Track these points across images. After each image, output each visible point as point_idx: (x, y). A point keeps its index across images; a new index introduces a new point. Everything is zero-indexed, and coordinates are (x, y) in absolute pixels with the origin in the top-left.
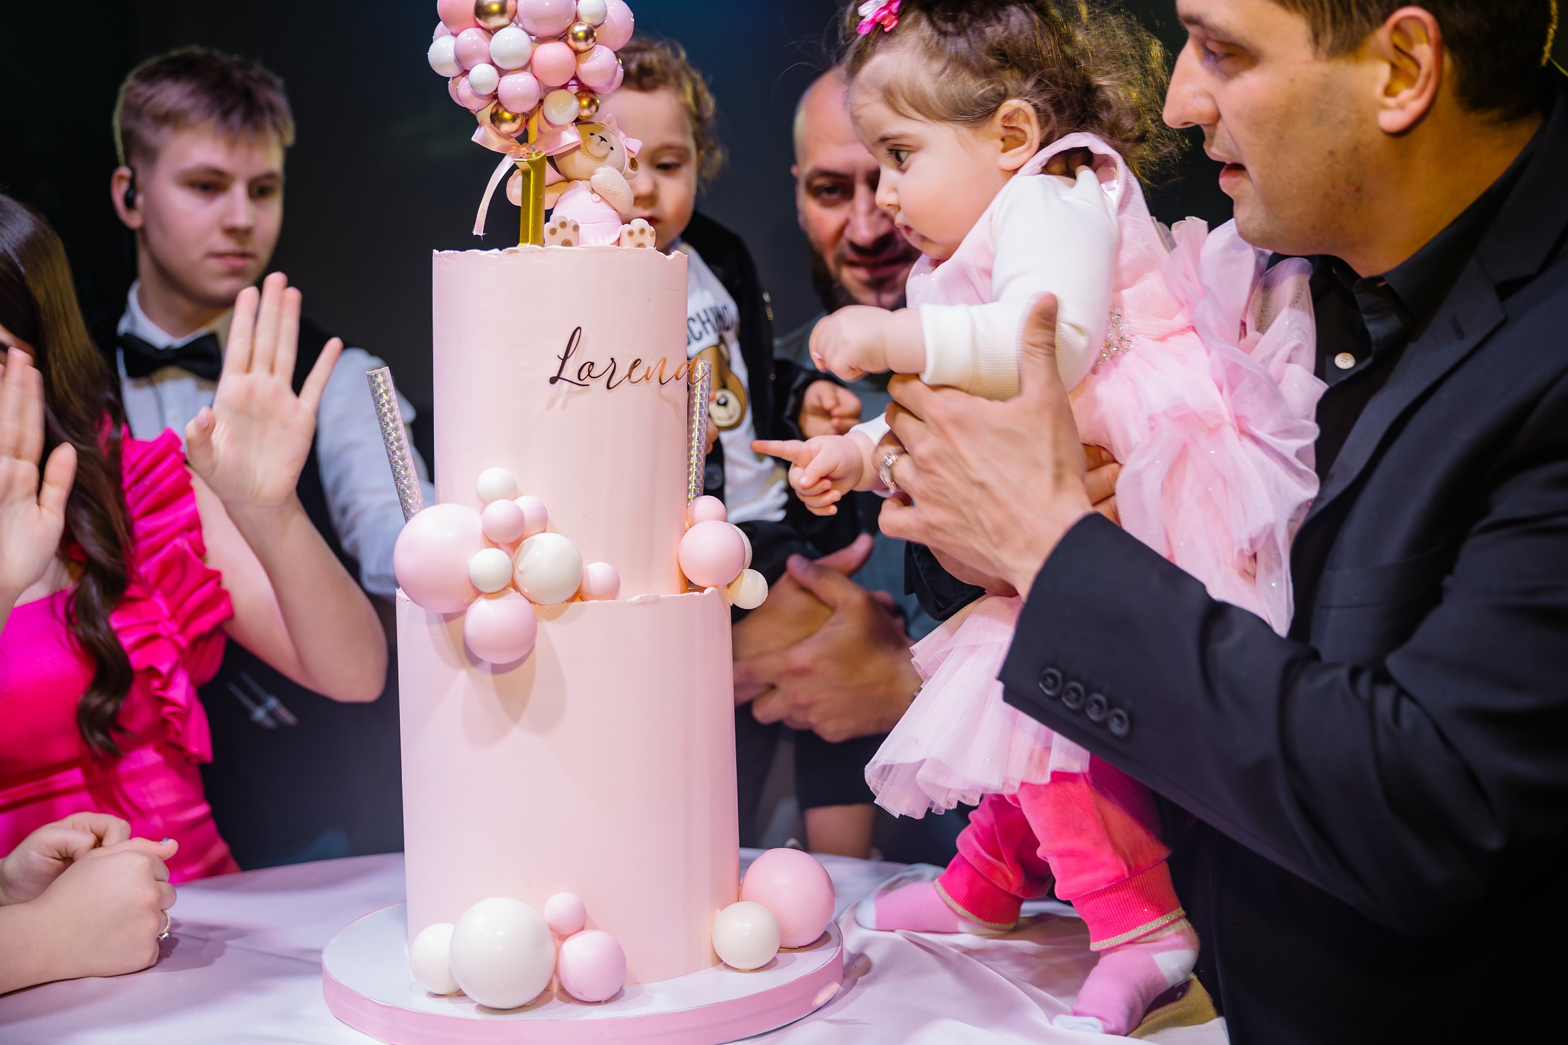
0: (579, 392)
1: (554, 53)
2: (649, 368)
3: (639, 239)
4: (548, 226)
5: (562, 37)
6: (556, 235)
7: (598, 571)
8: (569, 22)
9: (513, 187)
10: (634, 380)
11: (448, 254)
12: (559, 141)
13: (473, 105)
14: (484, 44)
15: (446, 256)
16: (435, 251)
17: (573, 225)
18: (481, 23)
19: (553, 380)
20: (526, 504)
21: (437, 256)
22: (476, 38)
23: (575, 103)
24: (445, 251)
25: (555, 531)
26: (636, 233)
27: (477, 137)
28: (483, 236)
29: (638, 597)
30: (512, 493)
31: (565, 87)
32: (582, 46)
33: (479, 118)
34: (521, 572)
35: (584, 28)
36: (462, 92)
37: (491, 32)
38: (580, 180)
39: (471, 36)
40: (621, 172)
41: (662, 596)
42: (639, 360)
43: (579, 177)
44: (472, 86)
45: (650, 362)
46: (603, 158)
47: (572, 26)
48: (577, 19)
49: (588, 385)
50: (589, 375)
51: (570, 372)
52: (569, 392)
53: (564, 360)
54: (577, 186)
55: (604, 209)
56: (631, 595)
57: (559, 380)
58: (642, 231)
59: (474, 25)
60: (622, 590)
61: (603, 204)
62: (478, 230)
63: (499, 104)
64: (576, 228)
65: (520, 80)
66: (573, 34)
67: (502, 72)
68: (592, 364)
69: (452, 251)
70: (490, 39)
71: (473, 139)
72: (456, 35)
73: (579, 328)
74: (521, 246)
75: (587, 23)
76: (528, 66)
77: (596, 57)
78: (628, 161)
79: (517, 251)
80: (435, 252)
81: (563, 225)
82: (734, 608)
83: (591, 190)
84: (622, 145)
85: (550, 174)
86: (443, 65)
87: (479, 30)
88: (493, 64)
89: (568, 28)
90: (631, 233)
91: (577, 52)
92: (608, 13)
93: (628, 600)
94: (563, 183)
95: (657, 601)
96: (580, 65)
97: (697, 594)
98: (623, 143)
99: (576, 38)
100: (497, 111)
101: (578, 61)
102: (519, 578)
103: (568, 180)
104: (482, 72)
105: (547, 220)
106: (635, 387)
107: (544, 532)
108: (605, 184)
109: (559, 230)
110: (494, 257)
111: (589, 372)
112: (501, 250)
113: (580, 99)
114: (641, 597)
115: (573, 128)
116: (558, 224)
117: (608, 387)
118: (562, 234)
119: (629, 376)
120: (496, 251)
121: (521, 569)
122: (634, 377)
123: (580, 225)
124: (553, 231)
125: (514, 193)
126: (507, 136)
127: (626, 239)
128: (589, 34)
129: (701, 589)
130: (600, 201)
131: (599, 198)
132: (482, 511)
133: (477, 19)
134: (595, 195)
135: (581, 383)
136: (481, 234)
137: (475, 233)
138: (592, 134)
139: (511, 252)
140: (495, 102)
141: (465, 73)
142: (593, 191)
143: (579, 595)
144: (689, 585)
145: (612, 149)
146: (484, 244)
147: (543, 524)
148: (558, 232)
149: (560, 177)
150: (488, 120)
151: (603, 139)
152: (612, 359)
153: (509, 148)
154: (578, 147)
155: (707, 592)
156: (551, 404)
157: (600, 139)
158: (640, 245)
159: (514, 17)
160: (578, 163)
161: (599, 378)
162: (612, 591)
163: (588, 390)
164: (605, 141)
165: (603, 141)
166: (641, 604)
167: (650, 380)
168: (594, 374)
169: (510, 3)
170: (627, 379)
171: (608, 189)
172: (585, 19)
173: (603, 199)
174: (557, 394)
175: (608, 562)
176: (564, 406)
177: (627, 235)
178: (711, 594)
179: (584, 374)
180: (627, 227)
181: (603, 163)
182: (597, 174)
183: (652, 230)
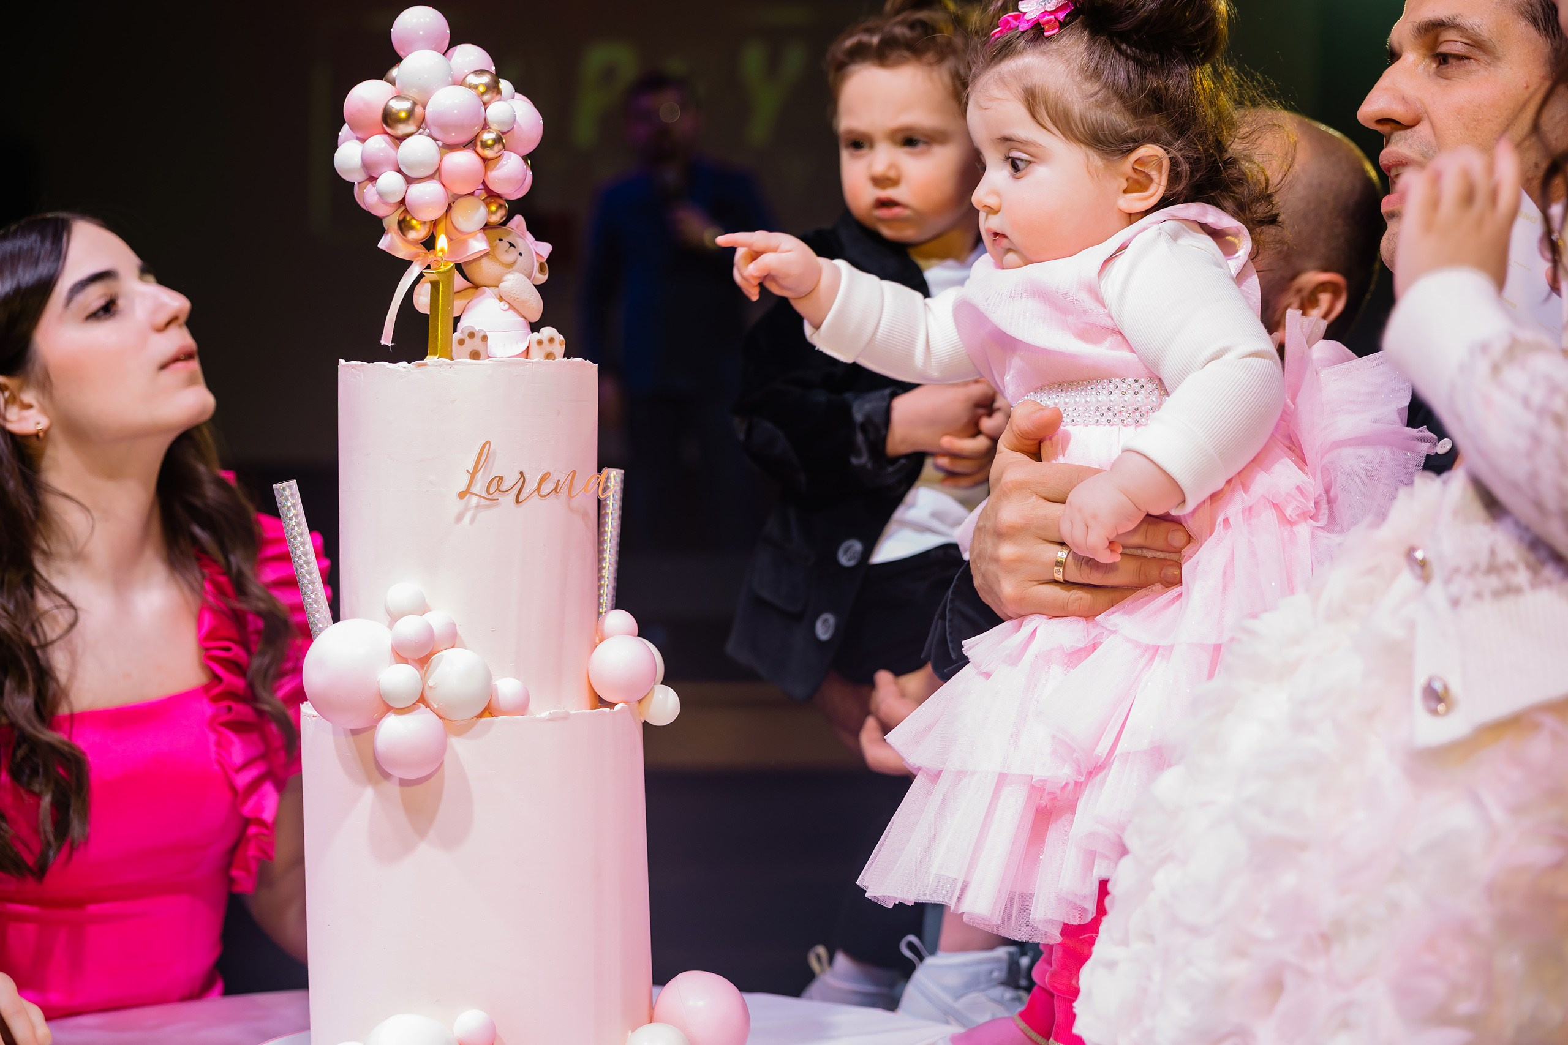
0: (488, 507)
1: (463, 160)
2: (559, 481)
3: (548, 348)
4: (457, 336)
5: (471, 144)
6: (464, 346)
7: (507, 687)
8: (477, 129)
9: (421, 296)
10: (543, 494)
11: (355, 365)
12: (466, 250)
13: (379, 211)
14: (392, 152)
15: (353, 367)
16: (340, 360)
17: (482, 334)
18: (388, 130)
19: (462, 495)
20: (437, 620)
21: (343, 366)
22: (383, 146)
23: (483, 210)
24: (353, 362)
25: (464, 647)
26: (546, 342)
27: (383, 244)
28: (392, 346)
29: (548, 713)
30: (422, 609)
31: (472, 194)
32: (488, 153)
33: (385, 223)
34: (431, 687)
35: (493, 136)
36: (369, 198)
37: (400, 139)
38: (488, 287)
39: (378, 143)
40: (529, 278)
41: (572, 712)
42: (548, 473)
43: (487, 284)
44: (380, 195)
45: (559, 475)
46: (511, 265)
47: (480, 133)
48: (485, 126)
49: (498, 499)
50: (498, 489)
51: (479, 487)
52: (478, 506)
53: (473, 475)
54: (484, 293)
55: (513, 318)
56: (541, 711)
57: (468, 495)
58: (551, 340)
59: (382, 131)
60: (532, 706)
61: (511, 313)
62: (387, 339)
63: (406, 210)
64: (485, 338)
65: (428, 188)
66: (482, 142)
67: (409, 181)
68: (501, 478)
69: (360, 363)
70: (398, 147)
71: (379, 246)
72: (363, 140)
73: (488, 442)
74: (429, 359)
75: (496, 131)
76: (436, 174)
77: (505, 165)
78: (537, 266)
79: (425, 365)
80: (342, 361)
81: (472, 335)
82: (646, 726)
83: (498, 296)
84: (531, 249)
85: (459, 281)
86: (350, 171)
87: (386, 136)
88: (400, 171)
89: (477, 136)
90: (540, 342)
91: (485, 160)
92: (517, 119)
93: (538, 716)
94: (470, 290)
95: (566, 717)
96: (488, 173)
97: (607, 709)
98: (532, 247)
99: (484, 145)
100: (405, 218)
101: (486, 168)
102: (428, 694)
103: (477, 287)
104: (389, 181)
105: (455, 331)
106: (545, 502)
107: (453, 647)
108: (514, 291)
109: (468, 341)
110: (403, 370)
111: (498, 486)
112: (409, 363)
113: (488, 205)
114: (550, 713)
115: (480, 235)
116: (466, 333)
117: (517, 501)
118: (470, 345)
119: (539, 489)
120: (404, 364)
121: (430, 685)
122: (544, 491)
123: (488, 335)
124: (461, 342)
125: (422, 302)
126: (414, 243)
127: (534, 349)
128: (498, 140)
129: (611, 705)
130: (508, 309)
131: (507, 306)
132: (391, 625)
133: (385, 126)
134: (503, 303)
135: (490, 497)
136: (390, 344)
137: (383, 342)
138: (501, 240)
139: (419, 365)
140: (403, 208)
141: (373, 179)
142: (501, 299)
143: (489, 710)
144: (601, 702)
145: (521, 254)
146: (392, 355)
147: (453, 640)
148: (466, 342)
149: (468, 284)
150: (395, 226)
151: (511, 245)
152: (521, 473)
153: (417, 255)
154: (487, 254)
155: (617, 708)
156: (459, 518)
157: (509, 245)
158: (549, 356)
159: (422, 123)
160: (487, 270)
161: (508, 493)
162: (521, 708)
163: (497, 504)
164: (514, 246)
165: (512, 247)
166: (549, 720)
167: (559, 494)
168: (504, 488)
169: (418, 110)
170: (536, 493)
171: (517, 297)
172: (494, 127)
173: (511, 307)
174: (467, 509)
175: (517, 677)
176: (472, 521)
177: (536, 344)
178: (622, 710)
179: (493, 489)
180: (536, 336)
181: (511, 269)
182: (506, 281)
183: (562, 338)
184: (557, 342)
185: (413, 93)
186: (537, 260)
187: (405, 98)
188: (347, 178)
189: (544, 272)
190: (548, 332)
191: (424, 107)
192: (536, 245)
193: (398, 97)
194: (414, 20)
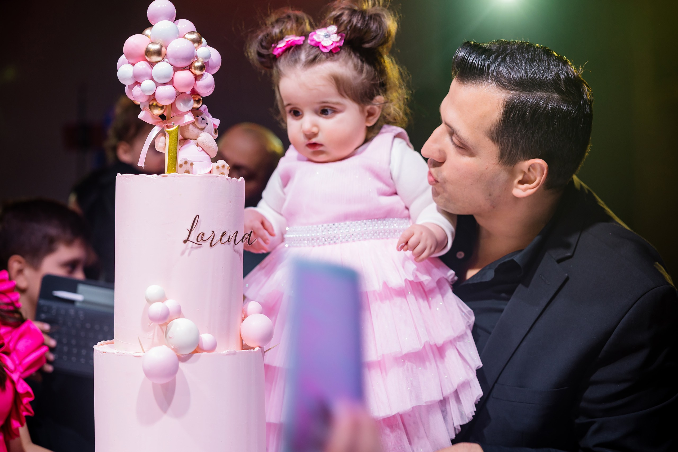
0: (198, 248)
1: (184, 76)
2: (230, 236)
3: (222, 171)
4: (179, 163)
5: (188, 67)
6: (182, 168)
7: (206, 338)
8: (192, 60)
9: (159, 142)
10: (223, 242)
11: (128, 176)
12: (184, 120)
14: (149, 70)
15: (127, 177)
17: (190, 162)
18: (148, 59)
19: (185, 242)
20: (171, 304)
21: (121, 176)
22: (144, 67)
25: (185, 317)
26: (221, 167)
28: (144, 167)
29: (226, 351)
30: (163, 299)
31: (187, 92)
32: (198, 72)
34: (170, 338)
35: (200, 64)
36: (134, 93)
37: (152, 64)
38: (191, 139)
39: (142, 66)
40: (211, 135)
41: (237, 351)
42: (225, 232)
44: (141, 92)
45: (231, 233)
46: (203, 129)
47: (194, 62)
48: (196, 59)
49: (201, 244)
50: (202, 239)
51: (193, 237)
52: (192, 247)
53: (190, 232)
54: (190, 142)
55: (203, 155)
56: (222, 350)
57: (188, 242)
58: (223, 166)
59: (144, 59)
60: (218, 348)
61: (203, 152)
64: (192, 164)
65: (166, 89)
66: (194, 67)
67: (158, 85)
68: (204, 234)
70: (152, 68)
71: (138, 117)
72: (134, 65)
73: (198, 215)
75: (202, 61)
76: (171, 82)
77: (205, 79)
78: (213, 130)
79: (167, 176)
81: (186, 163)
84: (211, 122)
86: (124, 79)
87: (146, 62)
88: (152, 79)
89: (192, 63)
90: (218, 167)
91: (195, 76)
92: (211, 57)
93: (221, 353)
94: (182, 140)
95: (235, 353)
96: (196, 82)
97: (252, 350)
99: (196, 69)
100: (153, 103)
101: (196, 79)
103: (186, 140)
104: (147, 84)
106: (224, 247)
107: (179, 318)
108: (205, 142)
109: (184, 165)
110: (154, 178)
111: (202, 238)
113: (194, 98)
114: (228, 352)
115: (190, 113)
116: (183, 161)
117: (211, 246)
118: (185, 167)
119: (221, 240)
123: (193, 162)
124: (181, 166)
125: (159, 146)
126: (156, 116)
127: (215, 170)
128: (202, 67)
129: (254, 348)
130: (202, 150)
131: (201, 149)
133: (146, 57)
134: (199, 147)
135: (198, 243)
138: (198, 116)
139: (164, 176)
140: (153, 99)
141: (137, 83)
142: (198, 145)
143: (198, 349)
144: (244, 347)
145: (207, 124)
147: (179, 313)
149: (182, 138)
150: (147, 108)
151: (203, 119)
152: (213, 232)
153: (157, 123)
154: (192, 123)
155: (257, 349)
156: (183, 253)
158: (222, 173)
159: (165, 57)
160: (192, 131)
161: (206, 241)
162: (212, 349)
163: (201, 247)
164: (204, 120)
165: (203, 120)
166: (227, 355)
167: (230, 242)
168: (204, 239)
169: (164, 49)
170: (220, 241)
171: (206, 144)
172: (200, 59)
173: (203, 149)
174: (186, 248)
175: (209, 333)
176: (189, 254)
177: (216, 168)
178: (258, 350)
179: (199, 239)
180: (215, 164)
181: (203, 131)
182: (201, 136)
183: (228, 165)
184: (226, 167)
185: (160, 41)
186: (214, 128)
187: (156, 43)
188: (123, 83)
189: (216, 133)
190: (221, 162)
191: (166, 48)
192: (213, 120)
193: (152, 43)
194: (159, 6)
